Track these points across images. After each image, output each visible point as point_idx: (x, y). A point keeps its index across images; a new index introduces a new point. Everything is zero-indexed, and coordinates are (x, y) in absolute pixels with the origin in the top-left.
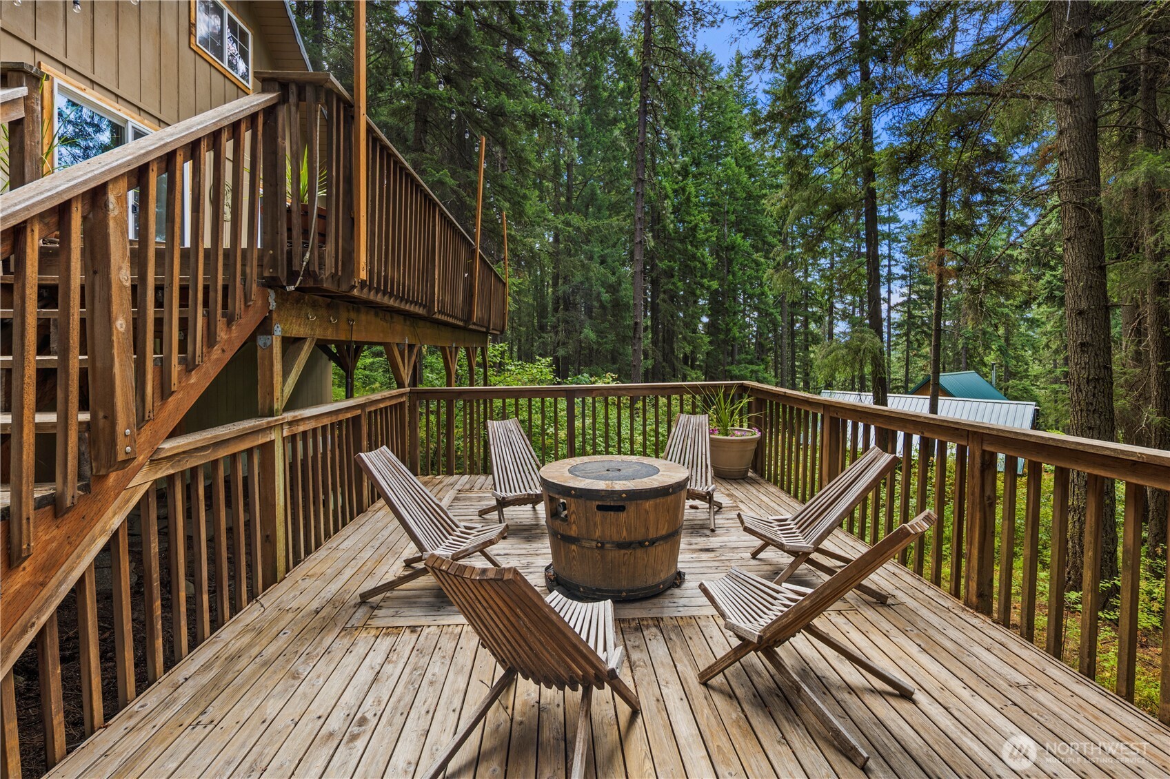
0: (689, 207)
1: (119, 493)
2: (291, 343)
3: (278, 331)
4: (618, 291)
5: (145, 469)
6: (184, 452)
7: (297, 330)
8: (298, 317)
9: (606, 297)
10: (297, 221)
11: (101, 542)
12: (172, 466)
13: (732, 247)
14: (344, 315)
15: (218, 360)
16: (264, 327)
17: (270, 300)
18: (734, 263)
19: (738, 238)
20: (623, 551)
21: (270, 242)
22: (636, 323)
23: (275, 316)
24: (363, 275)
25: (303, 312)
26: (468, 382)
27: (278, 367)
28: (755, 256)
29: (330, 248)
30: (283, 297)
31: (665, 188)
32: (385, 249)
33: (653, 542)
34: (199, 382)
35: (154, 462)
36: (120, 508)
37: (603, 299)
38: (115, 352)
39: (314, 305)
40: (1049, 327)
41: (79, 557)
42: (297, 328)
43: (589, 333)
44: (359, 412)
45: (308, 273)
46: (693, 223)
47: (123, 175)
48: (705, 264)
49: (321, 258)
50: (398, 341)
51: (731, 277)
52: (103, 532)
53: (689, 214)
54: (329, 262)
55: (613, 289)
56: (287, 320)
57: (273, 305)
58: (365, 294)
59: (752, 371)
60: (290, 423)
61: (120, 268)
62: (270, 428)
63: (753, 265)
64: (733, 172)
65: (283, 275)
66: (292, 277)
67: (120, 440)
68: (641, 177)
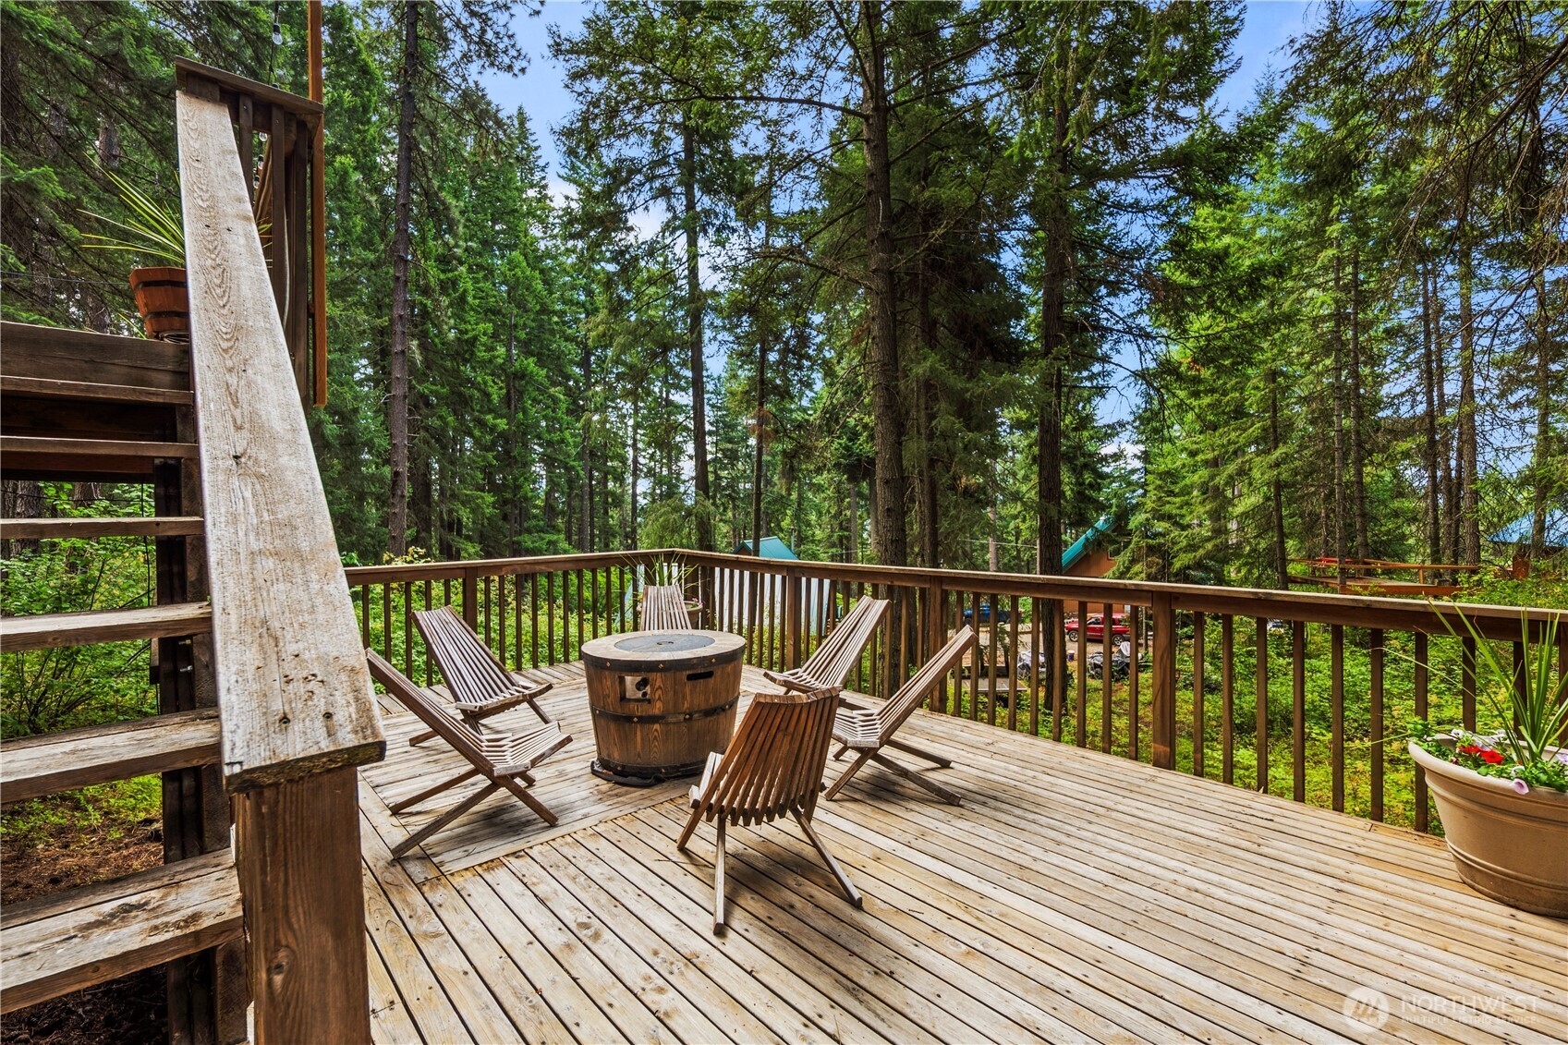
13: (522, 375)
18: (526, 397)
19: (531, 363)
22: (397, 474)
28: (552, 390)
40: (829, 493)
46: (470, 335)
48: (487, 395)
51: (520, 415)
59: (550, 543)
63: (550, 402)
64: (523, 273)
68: (402, 254)
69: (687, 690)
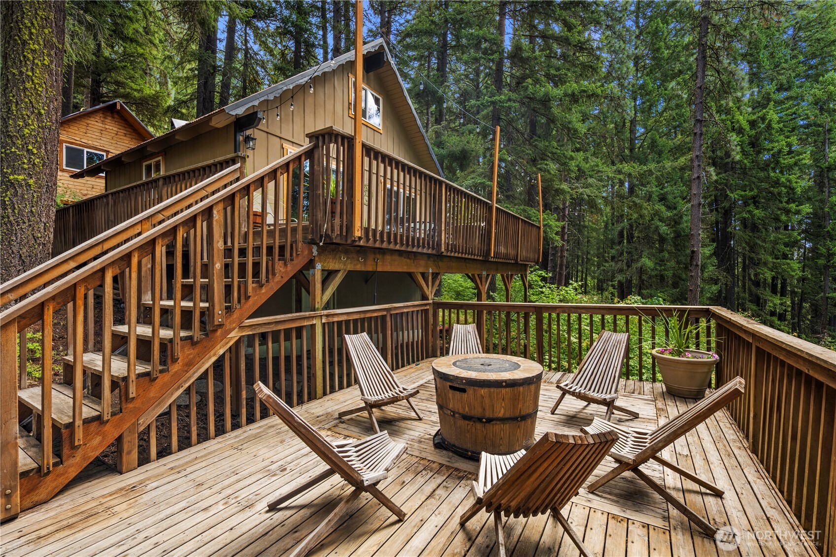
0: (771, 134)
1: (223, 340)
3: (319, 266)
4: (679, 224)
5: (236, 330)
6: (257, 325)
8: (334, 258)
9: (664, 229)
11: (214, 359)
12: (251, 331)
15: (278, 282)
16: (309, 265)
17: (313, 250)
20: (467, 422)
21: (313, 222)
22: (693, 252)
23: (317, 259)
24: (358, 234)
25: (338, 256)
26: (504, 298)
27: (318, 286)
29: (337, 221)
31: (738, 121)
33: (489, 420)
34: (267, 292)
35: (242, 328)
36: (224, 346)
37: (661, 232)
38: (215, 278)
39: (346, 252)
41: (203, 363)
42: (333, 265)
43: (647, 262)
44: (385, 313)
45: (327, 235)
46: (775, 150)
47: (220, 201)
49: (332, 226)
50: (421, 270)
52: (215, 355)
53: (772, 141)
54: (337, 229)
55: (675, 222)
56: (325, 261)
57: (315, 253)
60: (327, 316)
61: (218, 242)
62: (313, 317)
65: (317, 237)
66: (321, 237)
67: (216, 315)
68: (699, 118)
69: (450, 395)
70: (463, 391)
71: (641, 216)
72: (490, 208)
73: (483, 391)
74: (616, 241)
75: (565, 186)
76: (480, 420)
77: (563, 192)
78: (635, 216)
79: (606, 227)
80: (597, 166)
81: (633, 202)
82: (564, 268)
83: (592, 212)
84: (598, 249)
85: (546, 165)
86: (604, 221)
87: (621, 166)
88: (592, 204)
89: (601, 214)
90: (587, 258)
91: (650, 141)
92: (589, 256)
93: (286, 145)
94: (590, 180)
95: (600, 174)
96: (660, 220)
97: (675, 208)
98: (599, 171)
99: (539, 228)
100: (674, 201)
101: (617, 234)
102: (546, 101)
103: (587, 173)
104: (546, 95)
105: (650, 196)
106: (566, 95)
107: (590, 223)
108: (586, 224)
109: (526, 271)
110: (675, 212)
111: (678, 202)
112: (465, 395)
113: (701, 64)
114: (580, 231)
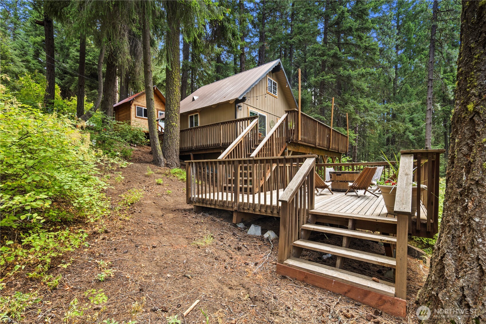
2: (289, 151)
4: (421, 134)
7: (290, 149)
9: (411, 137)
10: (290, 132)
14: (297, 147)
16: (286, 149)
17: (286, 144)
21: (287, 136)
23: (287, 147)
24: (300, 139)
29: (295, 135)
30: (288, 144)
32: (304, 134)
39: (292, 145)
45: (292, 140)
54: (295, 138)
55: (418, 133)
58: (300, 143)
65: (288, 140)
66: (289, 140)
68: (430, 78)
70: (340, 175)
71: (398, 130)
72: (330, 129)
73: (346, 175)
74: (385, 144)
75: (357, 117)
76: (345, 181)
77: (357, 119)
78: (395, 130)
79: (380, 136)
80: (375, 105)
81: (394, 123)
82: (356, 159)
83: (371, 128)
84: (375, 149)
85: (349, 107)
86: (378, 133)
87: (387, 105)
88: (371, 124)
89: (377, 129)
90: (368, 154)
91: (405, 89)
92: (369, 153)
93: (249, 107)
94: (370, 113)
95: (376, 109)
96: (410, 132)
97: (419, 125)
98: (375, 108)
99: (347, 137)
100: (418, 121)
101: (386, 140)
102: (349, 77)
103: (369, 109)
104: (349, 74)
105: (404, 119)
106: (359, 74)
107: (370, 135)
108: (368, 135)
109: (341, 156)
110: (418, 127)
111: (421, 122)
112: (341, 176)
113: (432, 49)
114: (364, 139)
